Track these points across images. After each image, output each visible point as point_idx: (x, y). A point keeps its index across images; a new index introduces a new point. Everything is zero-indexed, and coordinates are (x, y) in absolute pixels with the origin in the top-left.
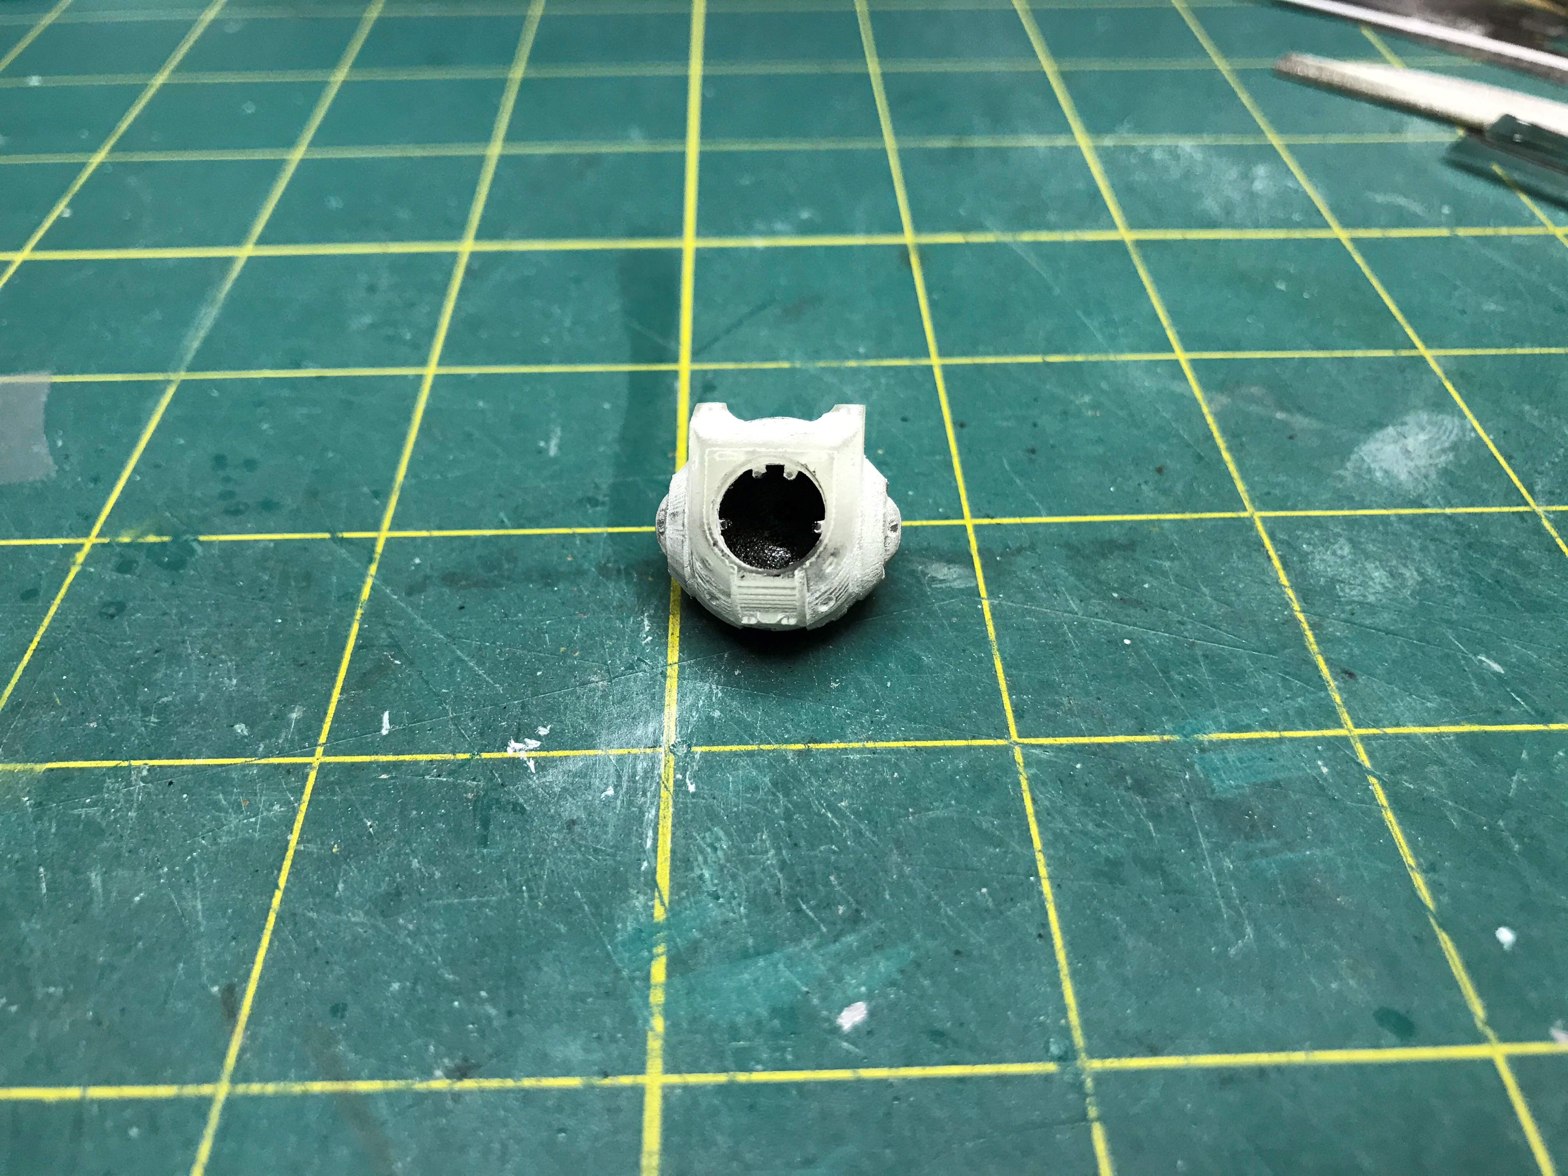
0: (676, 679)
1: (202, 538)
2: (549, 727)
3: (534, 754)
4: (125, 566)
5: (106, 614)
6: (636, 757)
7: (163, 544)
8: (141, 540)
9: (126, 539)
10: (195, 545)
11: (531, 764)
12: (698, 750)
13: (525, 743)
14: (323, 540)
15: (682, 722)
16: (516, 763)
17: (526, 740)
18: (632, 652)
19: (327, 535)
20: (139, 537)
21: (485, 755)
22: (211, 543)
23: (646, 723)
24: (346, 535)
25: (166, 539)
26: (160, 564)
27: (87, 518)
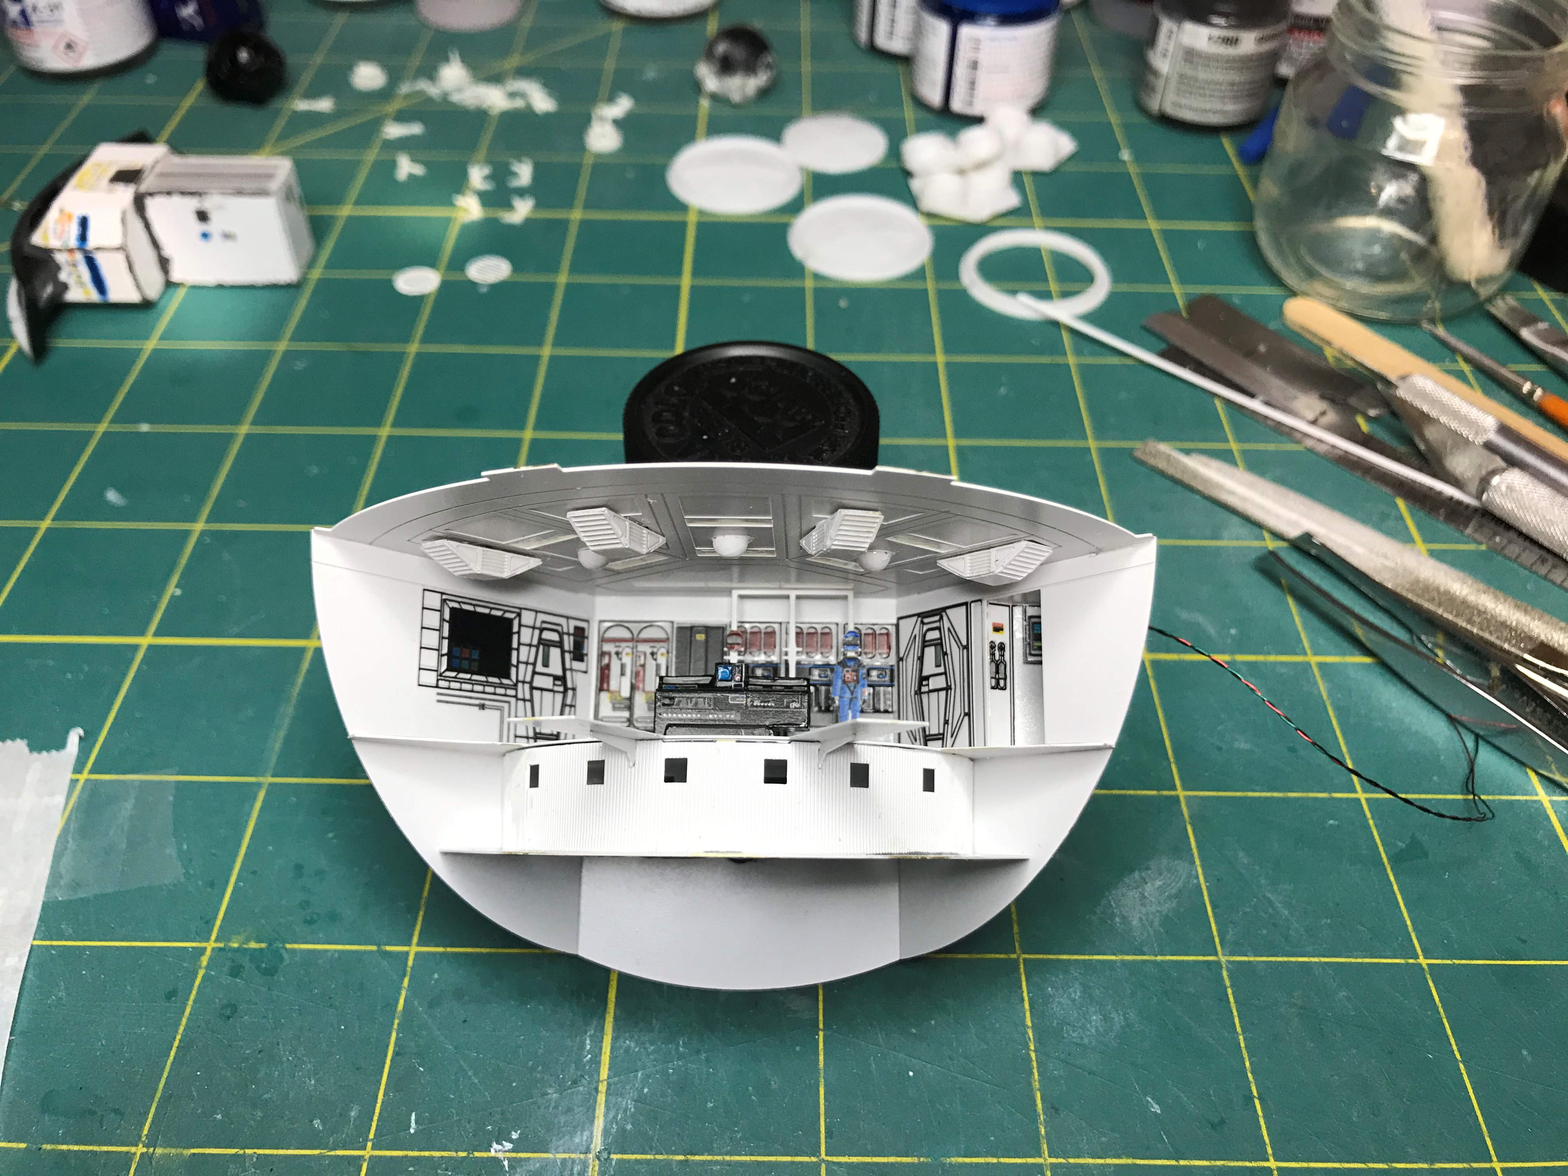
0: (604, 1095)
1: (288, 946)
2: (519, 1132)
3: (508, 1155)
4: (236, 971)
5: (223, 1015)
6: (573, 1161)
7: (261, 950)
8: (245, 946)
9: (236, 945)
10: (283, 951)
11: (506, 1163)
12: (614, 1157)
13: (502, 1145)
14: (371, 952)
15: (606, 1132)
16: (496, 1161)
17: (504, 1142)
18: (577, 1068)
19: (374, 948)
20: (244, 944)
21: (477, 1154)
22: (294, 951)
23: (582, 1131)
24: (388, 948)
25: (263, 945)
26: (258, 968)
27: (207, 922)
